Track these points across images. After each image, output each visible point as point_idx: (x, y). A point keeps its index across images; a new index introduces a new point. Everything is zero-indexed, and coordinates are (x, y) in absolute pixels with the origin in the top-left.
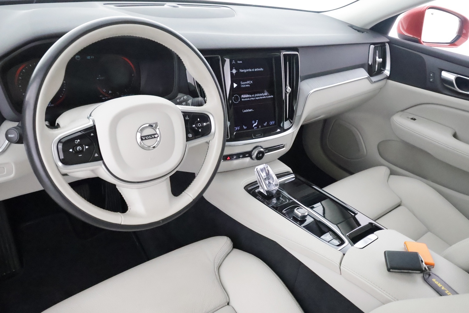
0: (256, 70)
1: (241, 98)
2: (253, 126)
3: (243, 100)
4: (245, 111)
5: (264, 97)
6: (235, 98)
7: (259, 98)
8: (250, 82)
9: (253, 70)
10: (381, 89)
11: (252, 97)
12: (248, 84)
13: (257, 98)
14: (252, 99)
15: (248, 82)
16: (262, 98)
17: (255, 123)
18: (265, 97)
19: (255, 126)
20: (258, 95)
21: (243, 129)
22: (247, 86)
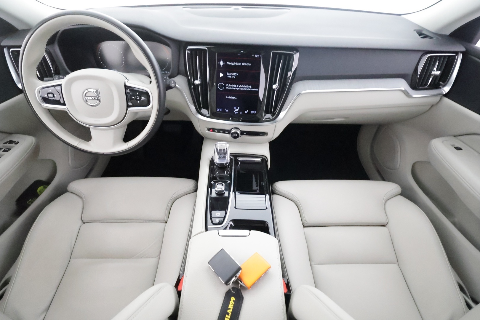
0: (243, 64)
1: (226, 86)
2: (235, 111)
3: (227, 88)
4: (228, 98)
5: (248, 89)
6: (220, 85)
7: (243, 89)
8: (236, 74)
9: (240, 64)
10: (432, 106)
11: (236, 87)
12: (234, 76)
13: (241, 89)
14: (237, 89)
15: (234, 74)
16: (245, 89)
17: (237, 109)
18: (250, 89)
19: (236, 111)
20: (242, 86)
21: (224, 111)
22: (232, 77)
